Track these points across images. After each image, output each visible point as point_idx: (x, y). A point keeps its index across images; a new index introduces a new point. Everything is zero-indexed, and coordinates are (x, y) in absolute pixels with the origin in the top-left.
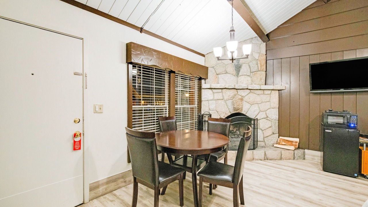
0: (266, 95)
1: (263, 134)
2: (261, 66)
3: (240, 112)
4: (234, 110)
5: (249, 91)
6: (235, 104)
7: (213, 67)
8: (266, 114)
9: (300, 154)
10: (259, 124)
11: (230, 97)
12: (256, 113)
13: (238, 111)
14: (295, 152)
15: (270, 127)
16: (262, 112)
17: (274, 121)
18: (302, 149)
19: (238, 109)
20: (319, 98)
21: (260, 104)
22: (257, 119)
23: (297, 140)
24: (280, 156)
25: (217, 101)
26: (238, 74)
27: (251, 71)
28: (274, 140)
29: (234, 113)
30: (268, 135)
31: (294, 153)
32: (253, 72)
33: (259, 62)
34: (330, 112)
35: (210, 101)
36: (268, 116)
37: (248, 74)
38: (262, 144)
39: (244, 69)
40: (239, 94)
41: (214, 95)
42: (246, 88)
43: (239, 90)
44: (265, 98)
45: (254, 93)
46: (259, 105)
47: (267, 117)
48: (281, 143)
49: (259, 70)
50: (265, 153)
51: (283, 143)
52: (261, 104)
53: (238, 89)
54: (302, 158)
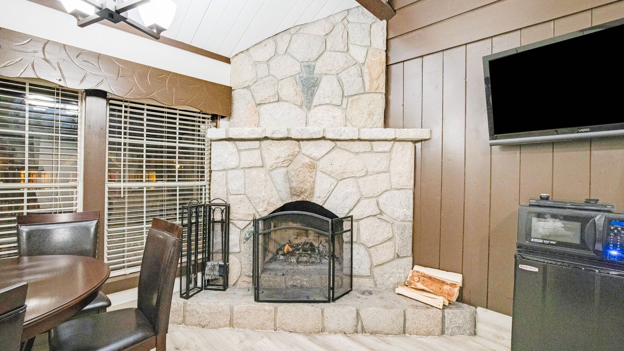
0: (377, 154)
1: (370, 256)
2: (371, 81)
3: (308, 200)
4: (292, 195)
5: (332, 144)
6: (293, 179)
7: (248, 87)
8: (378, 204)
9: (461, 321)
10: (359, 230)
11: (281, 160)
12: (350, 203)
13: (302, 196)
14: (446, 315)
15: (390, 239)
16: (367, 201)
17: (401, 223)
18: (470, 304)
19: (302, 193)
20: (518, 160)
21: (362, 179)
22: (352, 217)
23: (456, 278)
24: (402, 323)
25: (247, 171)
26: (310, 102)
27: (345, 94)
28: (398, 275)
29: (290, 201)
30: (383, 260)
31: (443, 317)
32: (352, 96)
33: (365, 70)
34: (543, 203)
35: (229, 172)
36: (383, 210)
37: (334, 102)
38: (367, 284)
39: (326, 89)
40: (303, 152)
41: (239, 156)
42: (320, 136)
43: (305, 142)
44: (373, 161)
45: (344, 149)
46: (359, 181)
47: (381, 213)
48: (415, 285)
49: (367, 90)
50: (358, 314)
51: (420, 286)
52: (365, 178)
53: (303, 140)
54: (468, 332)
